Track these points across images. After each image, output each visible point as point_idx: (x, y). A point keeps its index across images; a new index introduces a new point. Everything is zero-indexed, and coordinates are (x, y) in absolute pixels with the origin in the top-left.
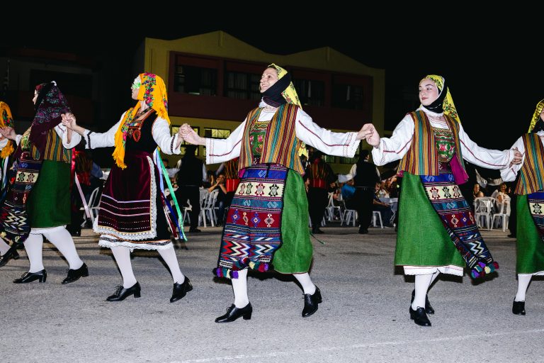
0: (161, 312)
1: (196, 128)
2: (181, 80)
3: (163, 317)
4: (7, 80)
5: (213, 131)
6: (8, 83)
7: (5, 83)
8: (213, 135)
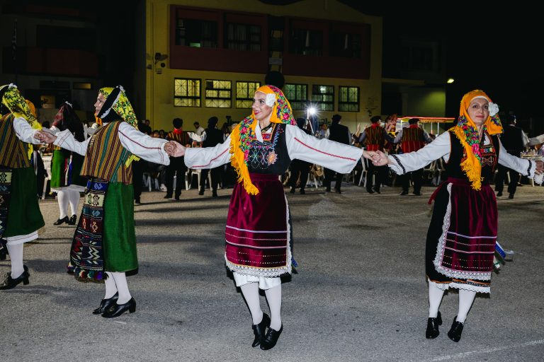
0: (181, 322)
1: (198, 79)
2: (182, 33)
3: (184, 329)
4: (14, 39)
5: (215, 82)
6: (15, 42)
7: (13, 42)
8: (215, 87)
